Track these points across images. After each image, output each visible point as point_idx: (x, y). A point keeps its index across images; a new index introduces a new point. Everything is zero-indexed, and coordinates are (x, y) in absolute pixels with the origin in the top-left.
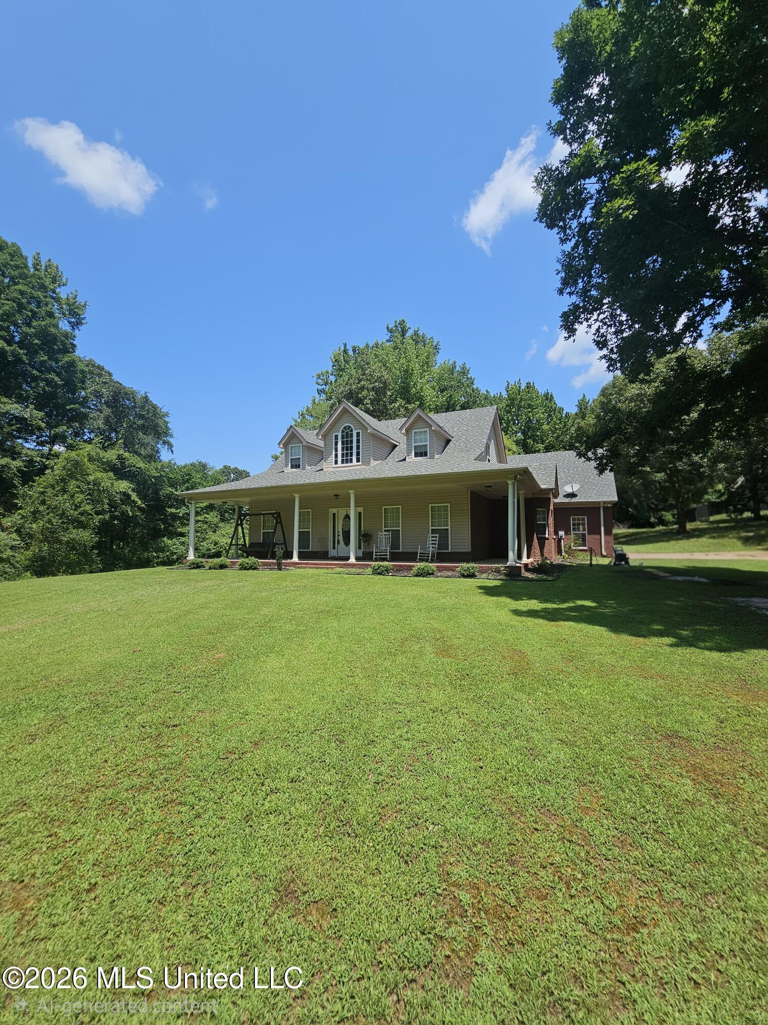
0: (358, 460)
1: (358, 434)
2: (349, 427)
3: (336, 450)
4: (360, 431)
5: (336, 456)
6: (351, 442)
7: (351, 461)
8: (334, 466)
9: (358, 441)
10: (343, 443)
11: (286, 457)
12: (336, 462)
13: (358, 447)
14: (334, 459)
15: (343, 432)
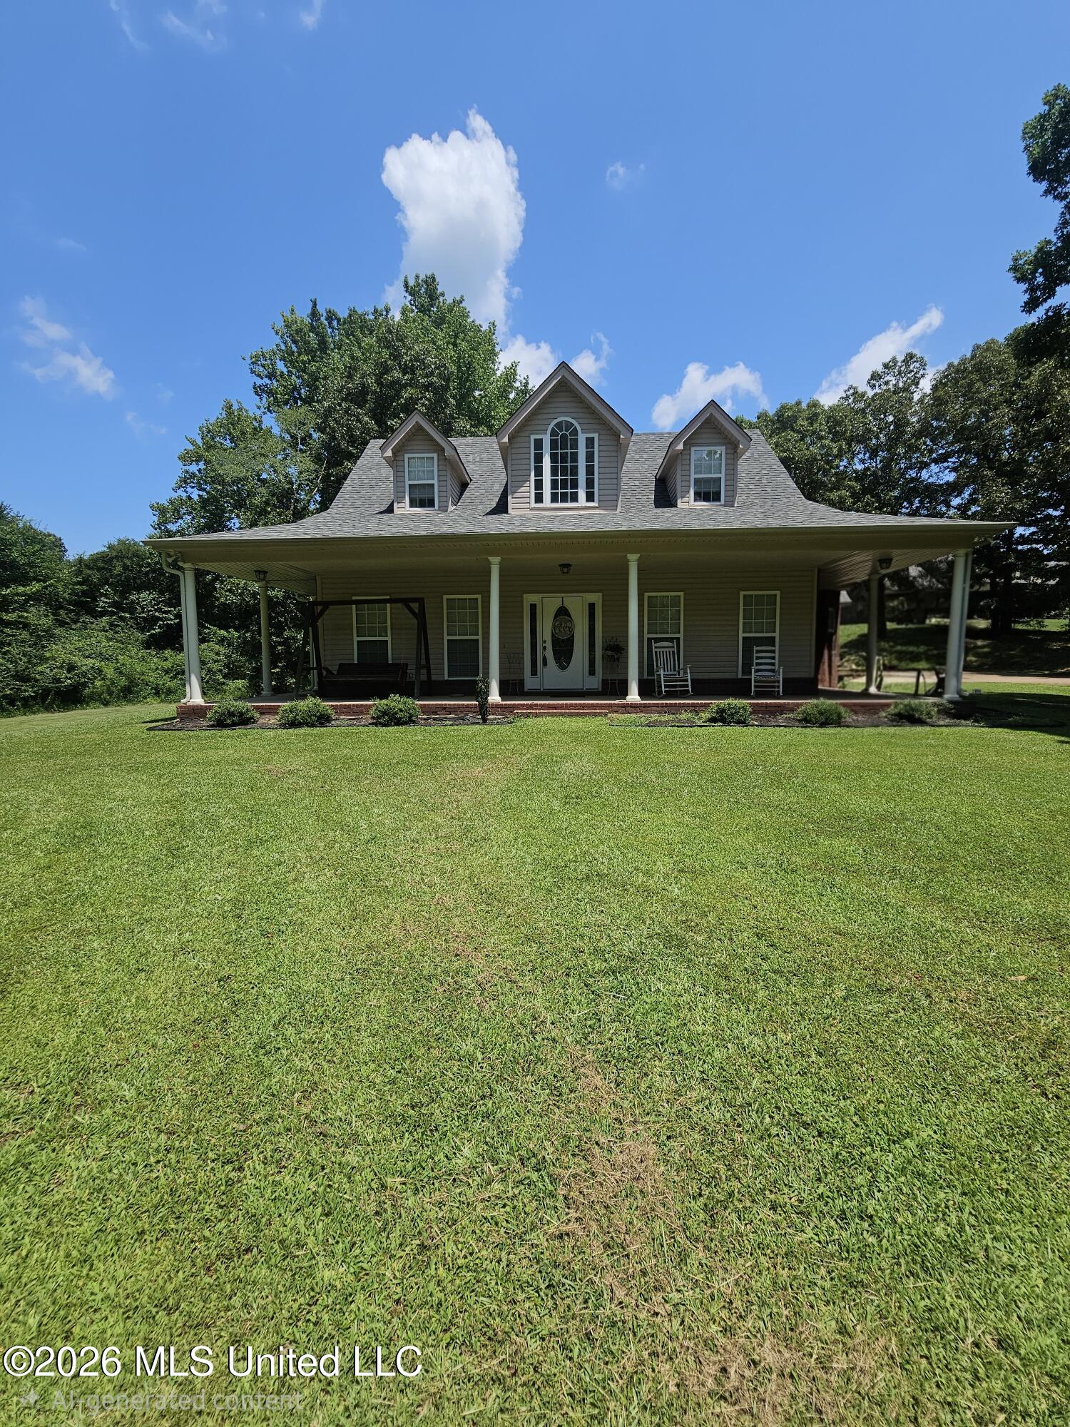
0: (590, 497)
1: (590, 442)
2: (569, 425)
3: (539, 472)
4: (596, 436)
5: (539, 485)
6: (575, 457)
7: (575, 498)
8: (534, 505)
9: (590, 457)
10: (554, 458)
11: (398, 480)
12: (539, 498)
13: (590, 471)
14: (533, 491)
15: (553, 433)
